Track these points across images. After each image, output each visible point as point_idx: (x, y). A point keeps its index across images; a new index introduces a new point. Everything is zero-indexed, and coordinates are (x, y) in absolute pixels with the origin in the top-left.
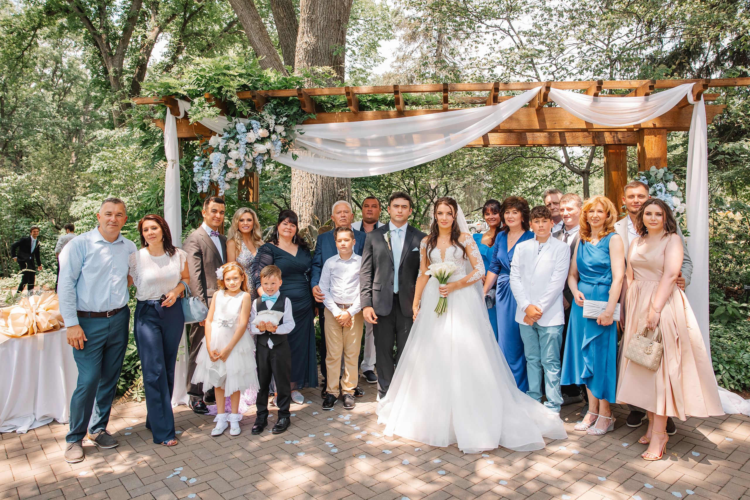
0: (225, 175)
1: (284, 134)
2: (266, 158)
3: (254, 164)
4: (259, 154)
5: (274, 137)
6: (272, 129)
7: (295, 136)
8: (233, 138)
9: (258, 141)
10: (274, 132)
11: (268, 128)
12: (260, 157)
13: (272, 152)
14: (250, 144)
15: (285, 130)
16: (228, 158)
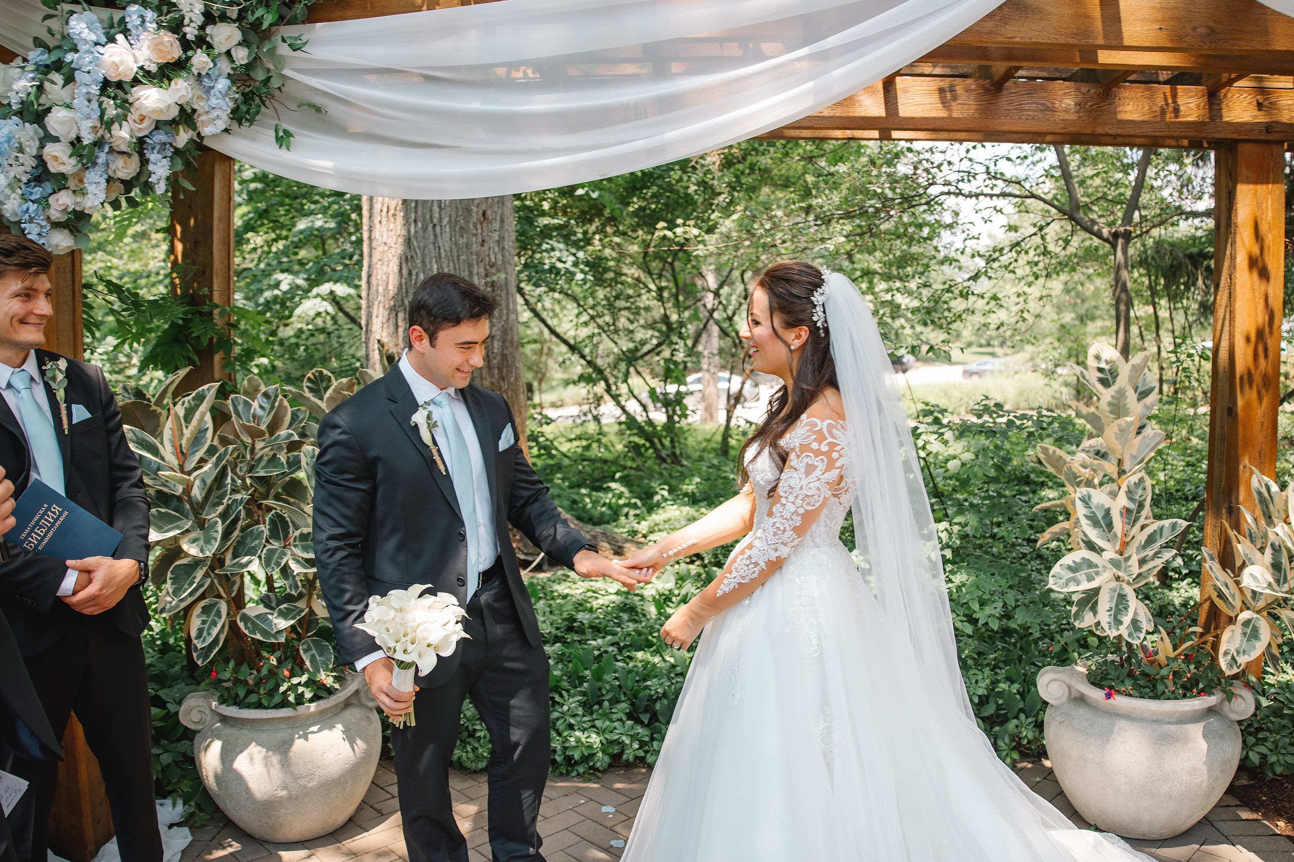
0: (44, 202)
1: (242, 56)
2: (183, 137)
3: (144, 162)
4: (159, 125)
5: (200, 59)
6: (191, 32)
7: (280, 61)
8: (58, 66)
9: (146, 76)
10: (202, 42)
11: (176, 27)
12: (160, 137)
13: (201, 119)
14: (120, 85)
15: (244, 43)
16: (48, 138)
